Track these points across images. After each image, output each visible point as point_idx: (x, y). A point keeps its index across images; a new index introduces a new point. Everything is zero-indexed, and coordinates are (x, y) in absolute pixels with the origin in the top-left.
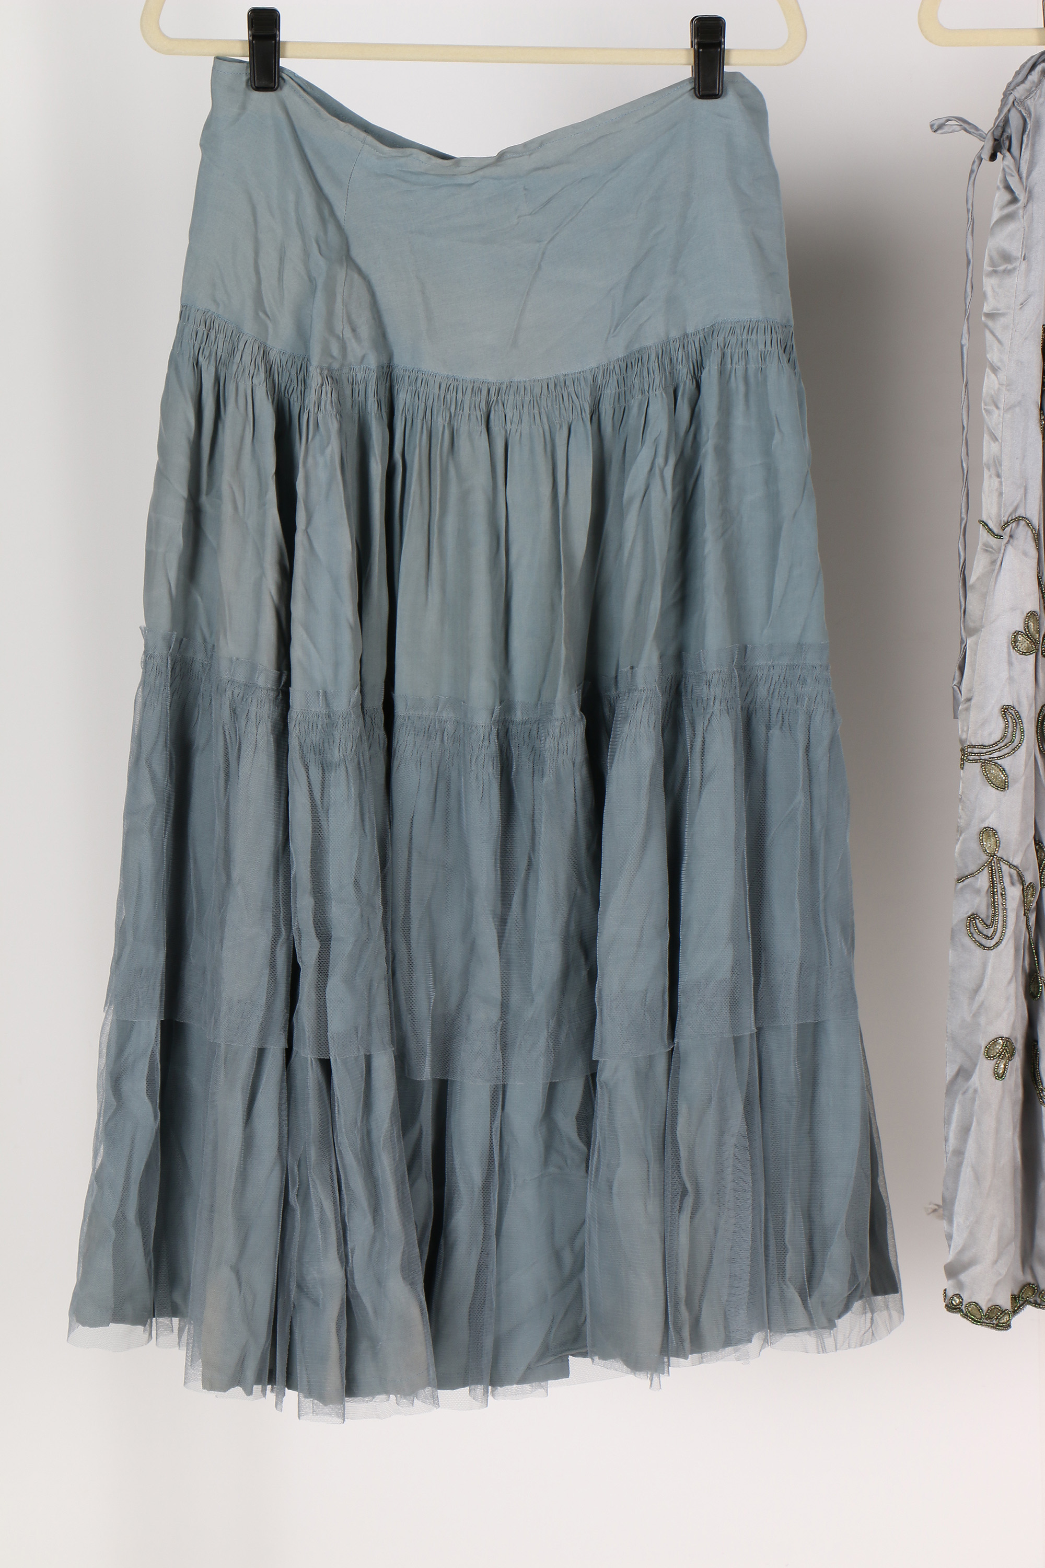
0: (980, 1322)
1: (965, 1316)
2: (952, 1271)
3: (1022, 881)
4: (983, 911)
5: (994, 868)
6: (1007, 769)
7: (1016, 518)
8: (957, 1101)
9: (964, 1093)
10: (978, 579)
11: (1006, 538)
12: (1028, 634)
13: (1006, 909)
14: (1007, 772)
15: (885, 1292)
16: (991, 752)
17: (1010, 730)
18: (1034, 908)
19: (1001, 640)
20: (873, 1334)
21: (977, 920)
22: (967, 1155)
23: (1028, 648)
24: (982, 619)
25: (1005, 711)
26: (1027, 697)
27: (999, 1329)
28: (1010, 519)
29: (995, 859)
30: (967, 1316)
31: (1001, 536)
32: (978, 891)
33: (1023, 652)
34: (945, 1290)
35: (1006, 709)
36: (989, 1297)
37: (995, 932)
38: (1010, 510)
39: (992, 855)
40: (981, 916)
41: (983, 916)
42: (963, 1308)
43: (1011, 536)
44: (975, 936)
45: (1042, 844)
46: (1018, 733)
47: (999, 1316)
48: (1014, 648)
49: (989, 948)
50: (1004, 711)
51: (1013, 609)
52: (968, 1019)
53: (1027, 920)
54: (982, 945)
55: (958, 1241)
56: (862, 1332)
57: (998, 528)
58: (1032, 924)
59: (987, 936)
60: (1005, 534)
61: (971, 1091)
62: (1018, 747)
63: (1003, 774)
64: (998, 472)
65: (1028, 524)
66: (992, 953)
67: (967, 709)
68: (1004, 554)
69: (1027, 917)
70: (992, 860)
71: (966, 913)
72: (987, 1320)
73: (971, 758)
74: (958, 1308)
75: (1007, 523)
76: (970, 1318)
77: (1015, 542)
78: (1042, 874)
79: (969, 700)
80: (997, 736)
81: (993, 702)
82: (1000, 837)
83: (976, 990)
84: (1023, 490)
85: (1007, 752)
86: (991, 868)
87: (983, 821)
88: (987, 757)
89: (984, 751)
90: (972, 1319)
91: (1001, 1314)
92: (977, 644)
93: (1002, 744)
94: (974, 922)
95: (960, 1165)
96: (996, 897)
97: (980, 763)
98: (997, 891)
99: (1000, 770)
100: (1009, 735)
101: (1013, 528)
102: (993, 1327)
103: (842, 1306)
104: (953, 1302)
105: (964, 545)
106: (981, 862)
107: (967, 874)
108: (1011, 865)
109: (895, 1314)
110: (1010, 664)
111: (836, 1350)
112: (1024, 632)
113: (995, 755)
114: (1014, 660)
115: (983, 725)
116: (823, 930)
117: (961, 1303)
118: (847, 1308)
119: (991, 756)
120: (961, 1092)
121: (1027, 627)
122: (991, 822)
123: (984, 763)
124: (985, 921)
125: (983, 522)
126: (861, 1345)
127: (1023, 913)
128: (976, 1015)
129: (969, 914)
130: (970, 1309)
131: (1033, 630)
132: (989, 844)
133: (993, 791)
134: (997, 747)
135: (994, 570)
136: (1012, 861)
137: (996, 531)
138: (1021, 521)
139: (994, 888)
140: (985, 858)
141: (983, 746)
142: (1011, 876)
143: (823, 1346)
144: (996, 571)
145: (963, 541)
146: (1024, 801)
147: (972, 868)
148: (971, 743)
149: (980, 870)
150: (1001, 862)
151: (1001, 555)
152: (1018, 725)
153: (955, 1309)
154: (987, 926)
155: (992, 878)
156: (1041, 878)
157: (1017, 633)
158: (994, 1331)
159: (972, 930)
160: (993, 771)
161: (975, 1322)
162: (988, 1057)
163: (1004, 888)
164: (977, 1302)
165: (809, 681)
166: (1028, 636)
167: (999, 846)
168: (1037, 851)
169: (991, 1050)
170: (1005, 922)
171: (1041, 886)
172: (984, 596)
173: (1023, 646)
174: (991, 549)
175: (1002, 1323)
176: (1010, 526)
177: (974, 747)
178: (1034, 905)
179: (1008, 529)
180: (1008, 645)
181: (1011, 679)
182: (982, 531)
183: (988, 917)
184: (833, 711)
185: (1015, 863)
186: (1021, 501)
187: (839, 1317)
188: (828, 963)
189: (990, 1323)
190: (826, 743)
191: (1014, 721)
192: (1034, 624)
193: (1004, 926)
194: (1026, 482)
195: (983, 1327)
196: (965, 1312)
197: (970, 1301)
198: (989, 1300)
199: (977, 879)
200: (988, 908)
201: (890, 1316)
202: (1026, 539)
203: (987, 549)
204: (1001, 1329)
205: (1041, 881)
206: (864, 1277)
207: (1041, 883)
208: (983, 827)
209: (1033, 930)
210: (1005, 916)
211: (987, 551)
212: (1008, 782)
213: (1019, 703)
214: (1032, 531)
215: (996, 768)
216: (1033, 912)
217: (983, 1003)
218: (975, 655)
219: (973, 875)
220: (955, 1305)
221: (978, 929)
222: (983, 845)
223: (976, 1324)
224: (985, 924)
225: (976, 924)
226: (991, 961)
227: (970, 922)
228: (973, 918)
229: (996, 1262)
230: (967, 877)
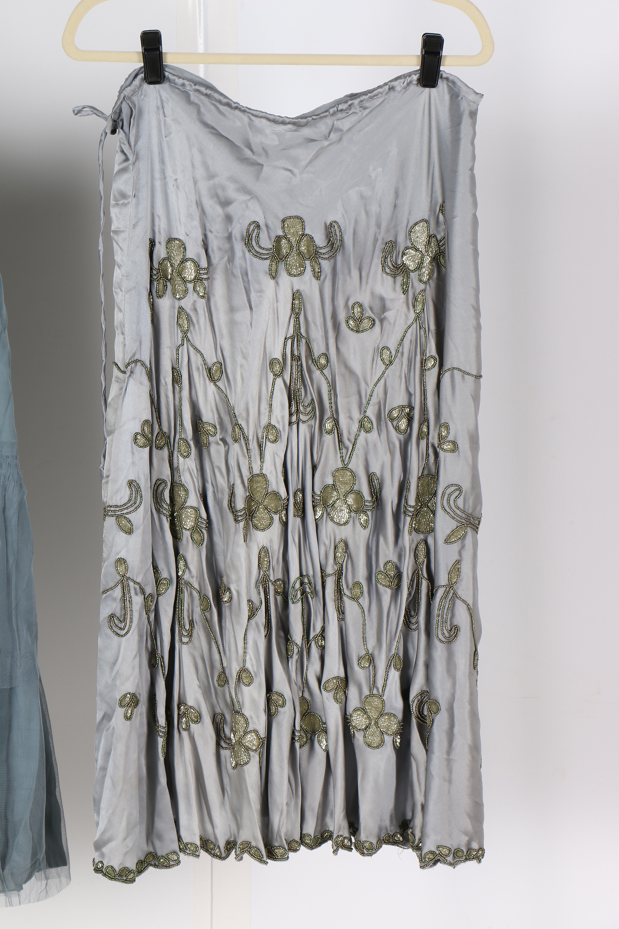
0: (114, 879)
1: (105, 875)
2: (98, 846)
3: (143, 591)
4: (118, 613)
5: (124, 584)
6: (132, 520)
7: (135, 360)
8: (103, 735)
9: (107, 730)
10: (112, 399)
11: (128, 373)
12: (144, 435)
13: (132, 611)
14: (132, 522)
15: (57, 865)
16: (122, 510)
17: (134, 496)
18: (153, 610)
19: (127, 438)
20: (47, 891)
21: (115, 618)
22: (108, 770)
23: (144, 443)
24: (115, 424)
25: (131, 483)
26: (144, 475)
27: (127, 883)
28: (130, 361)
29: (125, 579)
30: (106, 875)
31: (125, 372)
32: (115, 599)
33: (141, 446)
34: (94, 859)
35: (131, 482)
36: (120, 862)
37: (125, 626)
38: (130, 355)
39: (123, 576)
40: (117, 615)
41: (118, 615)
42: (104, 870)
43: (132, 372)
44: (114, 628)
45: (158, 568)
46: (139, 497)
47: (127, 874)
48: (135, 443)
49: (122, 636)
50: (129, 484)
51: (134, 418)
52: (110, 682)
53: (148, 617)
54: (117, 634)
55: (102, 826)
56: (39, 892)
57: (124, 367)
58: (152, 620)
59: (121, 628)
60: (127, 371)
61: (111, 728)
62: (138, 507)
63: (129, 524)
64: (123, 331)
65: (142, 365)
66: (124, 639)
67: (107, 483)
68: (127, 383)
69: (148, 615)
70: (123, 579)
71: (108, 614)
72: (119, 877)
73: (110, 514)
74: (100, 870)
75: (129, 364)
76: (108, 876)
77: (134, 376)
78: (158, 587)
79: (108, 476)
80: (126, 499)
81: (123, 478)
82: (128, 564)
83: (114, 663)
84: (138, 343)
85: (132, 510)
86: (123, 584)
87: (118, 554)
88: (119, 513)
89: (118, 509)
90: (109, 877)
91: (128, 873)
92: (112, 441)
93: (129, 505)
94: (113, 619)
95: (104, 777)
96: (126, 603)
97: (115, 517)
98: (126, 599)
99: (128, 521)
100: (133, 499)
101: (133, 367)
102: (123, 882)
103: (25, 876)
104: (98, 866)
105: (104, 377)
106: (116, 581)
107: (108, 588)
108: (135, 582)
109: (64, 879)
110: (133, 453)
111: (20, 904)
112: (141, 433)
113: (125, 512)
114: (135, 451)
115: (116, 492)
116: (15, 627)
117: (102, 866)
118: (29, 878)
119: (122, 512)
120: (105, 729)
121: (143, 430)
122: (122, 555)
123: (118, 517)
124: (119, 618)
125: (115, 363)
126: (38, 901)
127: (145, 613)
128: (114, 679)
129: (110, 614)
130: (108, 870)
131: (147, 432)
132: (121, 569)
133: (123, 535)
134: (125, 507)
135: (121, 394)
136: (136, 580)
137: (122, 369)
138: (138, 363)
139: (124, 597)
140: (119, 578)
141: (117, 506)
142: (135, 589)
143: (10, 902)
144: (122, 395)
145: (104, 375)
146: (143, 541)
147: (111, 584)
148: (109, 504)
149: (116, 586)
150: (129, 581)
151: (126, 384)
152: (139, 492)
153: (99, 871)
154: (121, 621)
155: (124, 591)
156: (157, 591)
157: (137, 434)
158: (124, 884)
159: (112, 624)
160: (123, 522)
161: (111, 878)
162: (121, 705)
163: (131, 597)
164: (112, 865)
165: (4, 466)
166: (144, 436)
167: (128, 570)
168: (154, 573)
169: (123, 701)
170: (131, 619)
171: (157, 595)
172: (116, 410)
173: (141, 442)
174: (120, 381)
175: (129, 879)
176: (131, 365)
177: (111, 506)
178: (154, 607)
179: (129, 368)
180: (132, 441)
181: (133, 463)
182: (115, 369)
183: (121, 615)
184: (21, 485)
185: (138, 581)
186: (137, 349)
187: (25, 882)
188: (18, 649)
189: (121, 879)
190: (15, 505)
191: (136, 490)
192: (147, 428)
193: (131, 622)
194: (140, 338)
195: (117, 882)
196: (104, 872)
197: (108, 865)
198: (120, 864)
199: (114, 591)
200: (121, 610)
201: (60, 881)
202: (141, 374)
203: (118, 380)
204: (128, 883)
205: (157, 592)
206: (42, 855)
207: (157, 593)
208: (118, 558)
209: (153, 623)
210: (132, 615)
211: (117, 381)
212: (132, 529)
213: (139, 478)
214: (145, 369)
215: (125, 520)
216: (152, 612)
217: (118, 671)
218: (112, 448)
219: (111, 589)
220: (99, 869)
221: (115, 623)
222: (118, 569)
223: (112, 880)
224: (119, 620)
225: (114, 621)
226: (123, 644)
227: (110, 619)
228: (112, 617)
229: (125, 839)
230: (108, 590)
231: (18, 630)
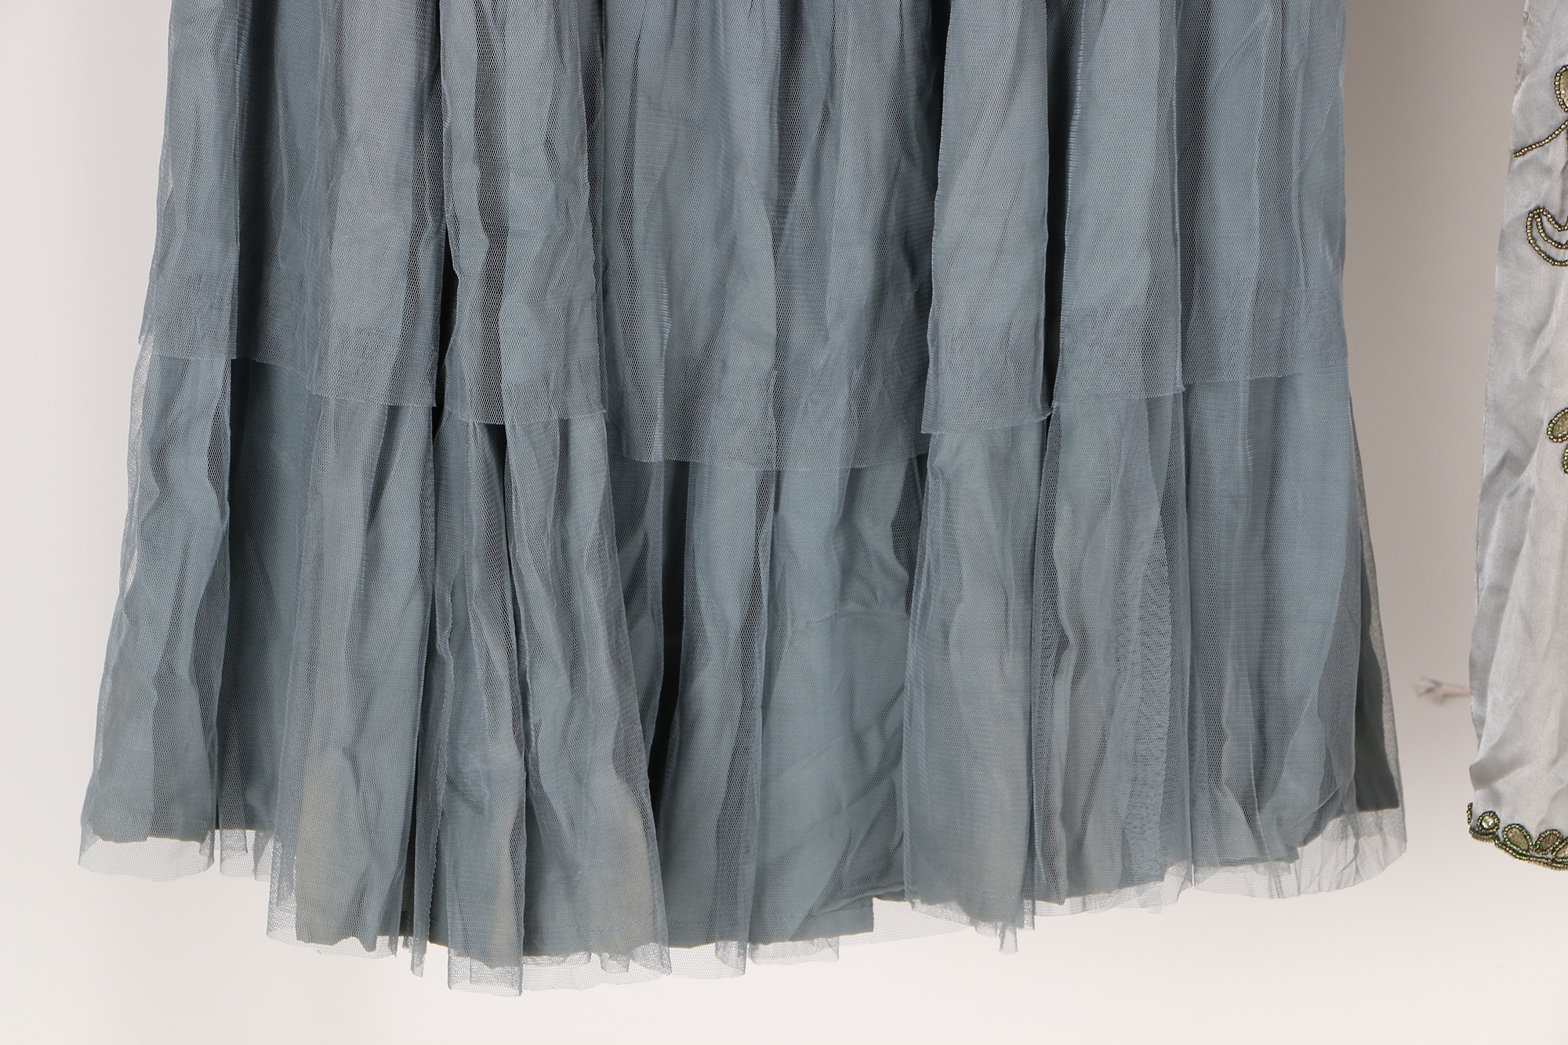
0: (1526, 856)
1: (1503, 845)
2: (1482, 776)
4: (1554, 205)
8: (1500, 507)
9: (1512, 494)
15: (1378, 806)
20: (1357, 870)
21: (1544, 218)
22: (1512, 593)
27: (1556, 867)
30: (1506, 845)
32: (1548, 171)
34: (1471, 805)
36: (1542, 816)
40: (1552, 212)
41: (1555, 211)
42: (1500, 833)
44: (1540, 243)
47: (1557, 846)
49: (1563, 264)
52: (1523, 377)
54: (1549, 257)
55: (1494, 727)
56: (1341, 867)
59: (1559, 244)
61: (1523, 491)
71: (1527, 207)
72: (1538, 853)
74: (1490, 834)
76: (1510, 848)
83: (1538, 331)
87: (1561, 55)
90: (1514, 851)
91: (1560, 844)
94: (1539, 220)
95: (1500, 609)
102: (1547, 864)
103: (1308, 826)
104: (1483, 824)
106: (1554, 123)
107: (1530, 142)
109: (1392, 842)
111: (1299, 893)
116: (1296, 228)
117: (1496, 825)
118: (1316, 829)
120: (1506, 494)
124: (1557, 219)
126: (1338, 887)
128: (1536, 371)
129: (1532, 207)
130: (1510, 835)
143: (1278, 886)
147: (1540, 132)
149: (1552, 136)
153: (1487, 834)
154: (1560, 226)
158: (1548, 870)
159: (1535, 233)
161: (1519, 855)
162: (1554, 436)
164: (1522, 824)
169: (1559, 426)
175: (1562, 858)
187: (1305, 842)
188: (1303, 283)
189: (1542, 858)
195: (1532, 864)
196: (1501, 839)
197: (1510, 823)
198: (1542, 822)
199: (1548, 150)
200: (1562, 199)
201: (1385, 843)
204: (1560, 868)
206: (1345, 780)
208: (1562, 65)
217: (1547, 351)
219: (1539, 143)
220: (1487, 829)
221: (1544, 232)
222: (1560, 94)
223: (1520, 859)
224: (1556, 223)
225: (1542, 224)
226: (1564, 284)
227: (1531, 221)
228: (1538, 214)
229: (1555, 762)
230: (1530, 147)
231: (1302, 235)
